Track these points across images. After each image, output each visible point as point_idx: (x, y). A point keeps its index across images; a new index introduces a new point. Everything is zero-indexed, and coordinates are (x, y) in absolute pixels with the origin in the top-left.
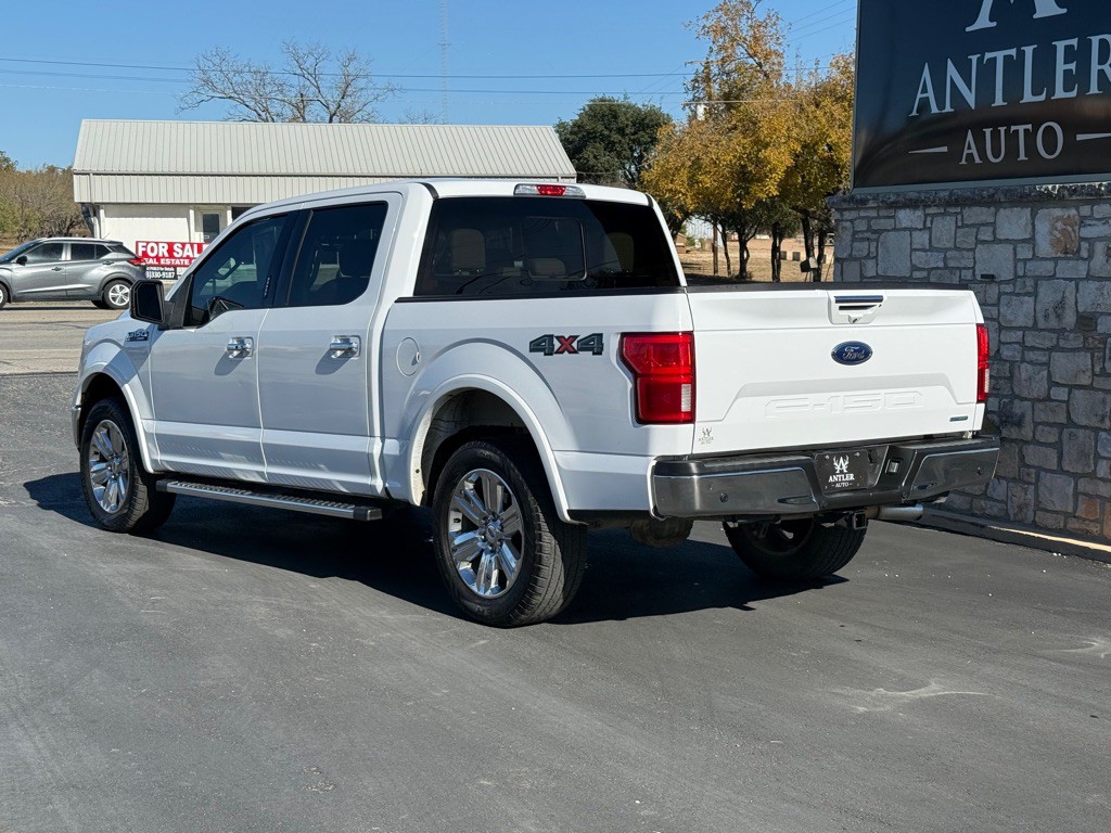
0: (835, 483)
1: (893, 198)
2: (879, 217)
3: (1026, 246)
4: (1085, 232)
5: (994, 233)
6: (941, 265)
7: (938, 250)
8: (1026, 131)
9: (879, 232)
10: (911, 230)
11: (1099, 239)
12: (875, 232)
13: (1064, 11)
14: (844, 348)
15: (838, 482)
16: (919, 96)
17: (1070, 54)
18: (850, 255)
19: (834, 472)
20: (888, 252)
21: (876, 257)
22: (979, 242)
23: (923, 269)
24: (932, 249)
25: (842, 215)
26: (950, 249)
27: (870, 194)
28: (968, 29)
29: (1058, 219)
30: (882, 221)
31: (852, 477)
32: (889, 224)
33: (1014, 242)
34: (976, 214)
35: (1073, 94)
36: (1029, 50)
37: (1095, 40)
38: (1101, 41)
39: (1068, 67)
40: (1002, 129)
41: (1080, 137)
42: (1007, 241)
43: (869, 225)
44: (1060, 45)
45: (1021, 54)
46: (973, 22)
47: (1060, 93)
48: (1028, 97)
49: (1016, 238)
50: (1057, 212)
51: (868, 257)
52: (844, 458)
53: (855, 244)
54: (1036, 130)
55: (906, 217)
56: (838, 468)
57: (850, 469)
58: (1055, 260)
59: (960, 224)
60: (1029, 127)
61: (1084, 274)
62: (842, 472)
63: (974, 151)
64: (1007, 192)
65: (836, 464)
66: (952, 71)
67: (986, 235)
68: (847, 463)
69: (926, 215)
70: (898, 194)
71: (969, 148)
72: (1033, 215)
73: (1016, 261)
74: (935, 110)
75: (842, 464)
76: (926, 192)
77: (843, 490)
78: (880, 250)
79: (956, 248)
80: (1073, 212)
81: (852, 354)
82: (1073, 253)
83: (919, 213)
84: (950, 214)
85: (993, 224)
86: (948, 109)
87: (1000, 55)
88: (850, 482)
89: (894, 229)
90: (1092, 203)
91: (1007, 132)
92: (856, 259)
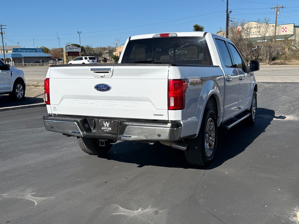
0: (104, 130)
14: (99, 86)
15: (105, 130)
19: (104, 126)
31: (110, 129)
52: (108, 122)
56: (105, 125)
57: (110, 126)
62: (106, 127)
65: (104, 124)
68: (109, 124)
75: (107, 124)
77: (107, 133)
81: (103, 88)
88: (109, 130)
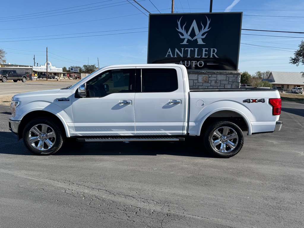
3: (196, 81)
4: (210, 79)
8: (195, 62)
11: (213, 80)
13: (205, 44)
16: (168, 54)
17: (206, 51)
28: (181, 44)
29: (204, 77)
35: (207, 57)
36: (196, 49)
37: (212, 49)
38: (213, 49)
39: (206, 53)
41: (207, 64)
44: (204, 49)
47: (203, 57)
48: (196, 56)
49: (194, 79)
50: (204, 75)
54: (197, 62)
58: (203, 83)
61: (210, 85)
66: (177, 50)
72: (198, 76)
73: (194, 83)
74: (172, 56)
80: (207, 76)
82: (207, 82)
86: (176, 57)
87: (189, 49)
90: (212, 75)
91: (190, 62)
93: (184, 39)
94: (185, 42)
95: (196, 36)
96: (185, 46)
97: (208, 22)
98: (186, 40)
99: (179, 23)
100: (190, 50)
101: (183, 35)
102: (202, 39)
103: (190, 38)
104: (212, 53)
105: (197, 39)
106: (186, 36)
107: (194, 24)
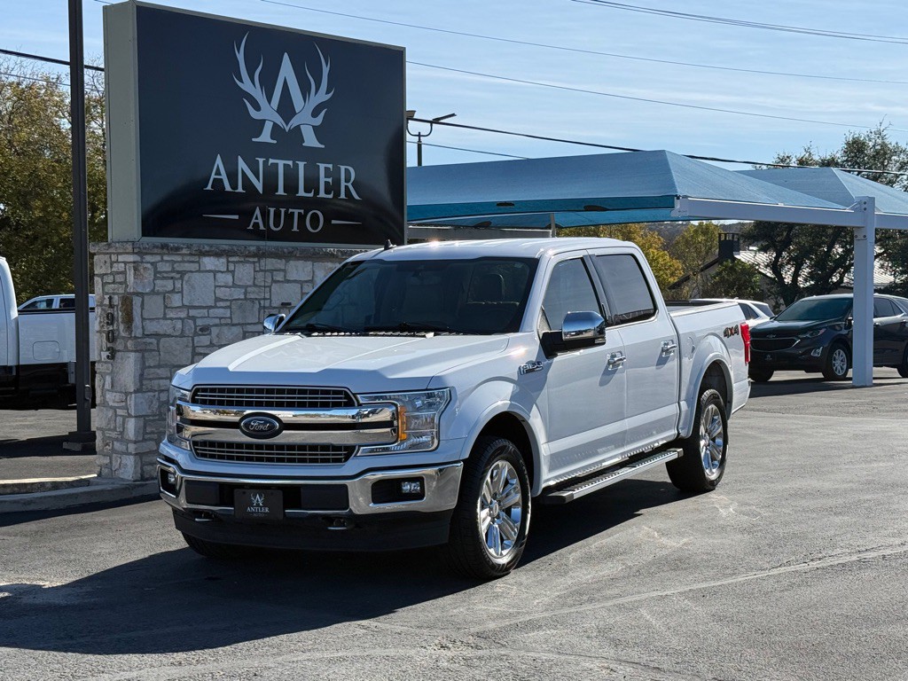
1: (207, 248)
2: (183, 261)
3: (310, 284)
5: (285, 276)
6: (242, 297)
7: (239, 286)
8: (299, 213)
9: (182, 273)
10: (215, 272)
12: (178, 272)
13: (323, 146)
16: (214, 176)
17: (328, 173)
18: (153, 290)
20: (193, 287)
21: (182, 292)
22: (274, 281)
23: (227, 300)
24: (234, 285)
25: (142, 258)
26: (250, 286)
27: (184, 244)
28: (254, 140)
30: (186, 264)
32: (194, 267)
33: (301, 283)
34: (270, 263)
35: (331, 196)
36: (301, 164)
38: (345, 169)
39: (327, 180)
40: (283, 210)
41: (333, 222)
42: (295, 281)
43: (173, 268)
44: (322, 166)
45: (296, 166)
46: (258, 136)
47: (322, 194)
48: (301, 192)
49: (302, 279)
51: (173, 291)
53: (157, 282)
54: (306, 213)
55: (209, 262)
59: (258, 269)
60: (302, 211)
63: (260, 221)
64: (303, 250)
66: (242, 165)
67: (280, 277)
69: (228, 262)
70: (211, 246)
71: (257, 218)
73: (302, 293)
74: (228, 188)
76: (239, 246)
78: (185, 286)
79: (255, 285)
83: (223, 260)
84: (249, 262)
85: (284, 271)
86: (240, 189)
87: (280, 163)
89: (199, 271)
91: (286, 213)
92: (158, 293)
93: (263, 122)
94: (266, 137)
95: (295, 114)
96: (265, 150)
97: (326, 70)
98: (268, 127)
99: (240, 57)
100: (285, 165)
101: (257, 108)
102: (313, 126)
103: (280, 121)
104: (343, 184)
105: (299, 126)
106: (268, 113)
107: (287, 71)
